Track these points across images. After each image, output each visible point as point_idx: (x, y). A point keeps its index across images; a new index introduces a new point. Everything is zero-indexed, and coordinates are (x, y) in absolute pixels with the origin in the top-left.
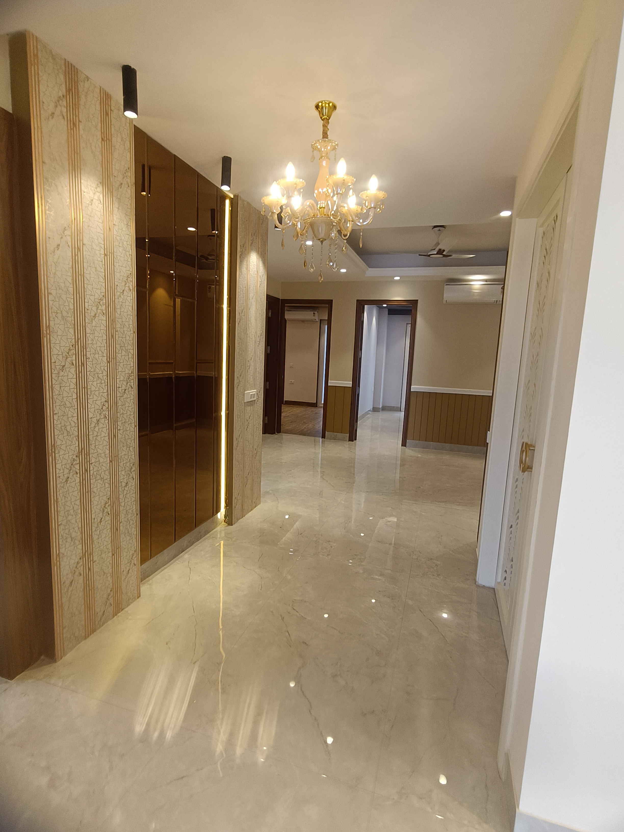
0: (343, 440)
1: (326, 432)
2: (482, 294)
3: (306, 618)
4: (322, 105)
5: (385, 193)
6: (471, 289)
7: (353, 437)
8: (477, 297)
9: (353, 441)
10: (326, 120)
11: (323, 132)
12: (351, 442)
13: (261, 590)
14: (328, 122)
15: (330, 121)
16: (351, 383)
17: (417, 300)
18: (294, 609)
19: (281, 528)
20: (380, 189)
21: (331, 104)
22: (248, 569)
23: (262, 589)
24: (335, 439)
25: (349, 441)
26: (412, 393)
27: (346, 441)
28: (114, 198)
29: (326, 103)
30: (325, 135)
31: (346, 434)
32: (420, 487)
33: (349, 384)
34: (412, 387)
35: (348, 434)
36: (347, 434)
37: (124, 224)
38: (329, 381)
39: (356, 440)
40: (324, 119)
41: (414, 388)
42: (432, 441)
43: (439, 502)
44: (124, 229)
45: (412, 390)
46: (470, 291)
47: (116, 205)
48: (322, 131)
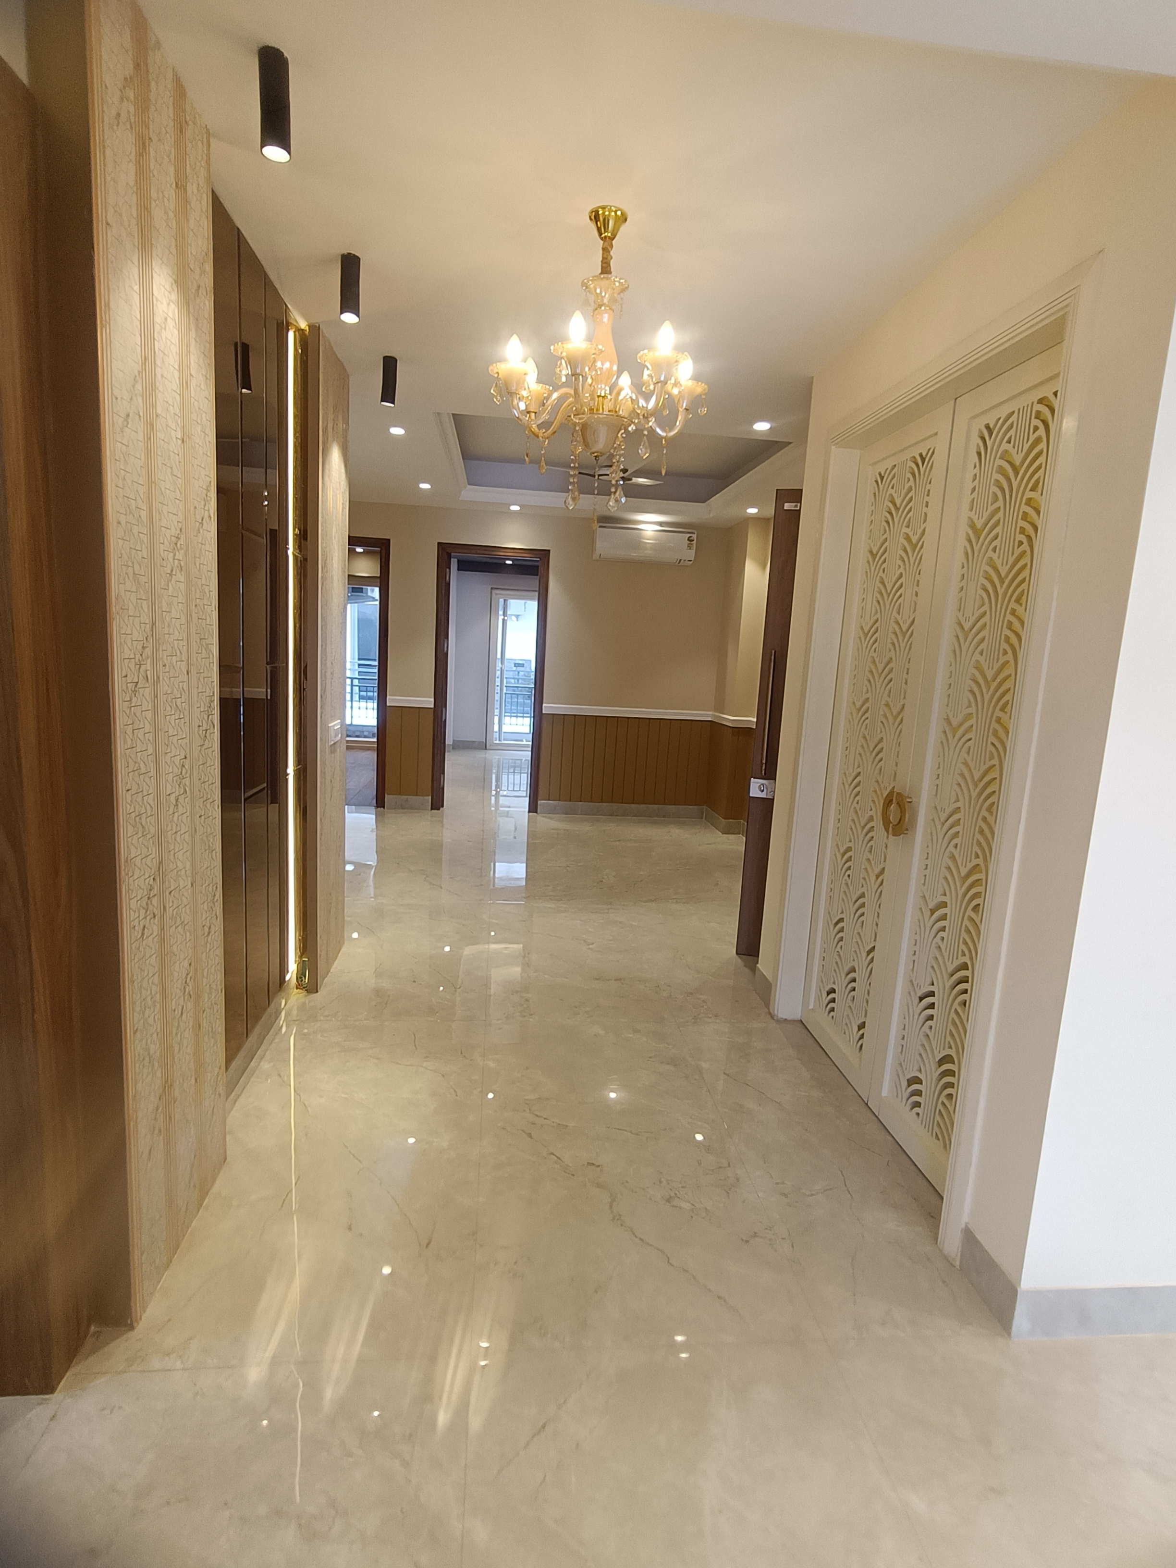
0: (419, 808)
1: (386, 795)
2: (658, 547)
3: (567, 1126)
4: (603, 213)
5: (706, 386)
6: (640, 537)
7: (437, 803)
8: (650, 552)
9: (439, 809)
10: (608, 242)
11: (602, 261)
12: (436, 811)
13: (457, 1096)
14: (612, 246)
15: (614, 242)
16: (431, 701)
17: (549, 551)
18: (537, 1116)
19: (414, 982)
20: (696, 378)
21: (619, 213)
22: (407, 1065)
23: (458, 1094)
24: (403, 807)
25: (432, 809)
26: (544, 716)
27: (426, 809)
28: (191, 318)
29: (610, 211)
30: (606, 269)
31: (426, 798)
32: (602, 881)
33: (429, 702)
34: (545, 707)
35: (430, 797)
36: (428, 796)
37: (202, 374)
38: (388, 697)
39: (443, 806)
40: (605, 237)
41: (548, 707)
42: (581, 801)
43: (646, 902)
44: (203, 387)
45: (544, 712)
46: (637, 543)
47: (193, 334)
48: (601, 259)
